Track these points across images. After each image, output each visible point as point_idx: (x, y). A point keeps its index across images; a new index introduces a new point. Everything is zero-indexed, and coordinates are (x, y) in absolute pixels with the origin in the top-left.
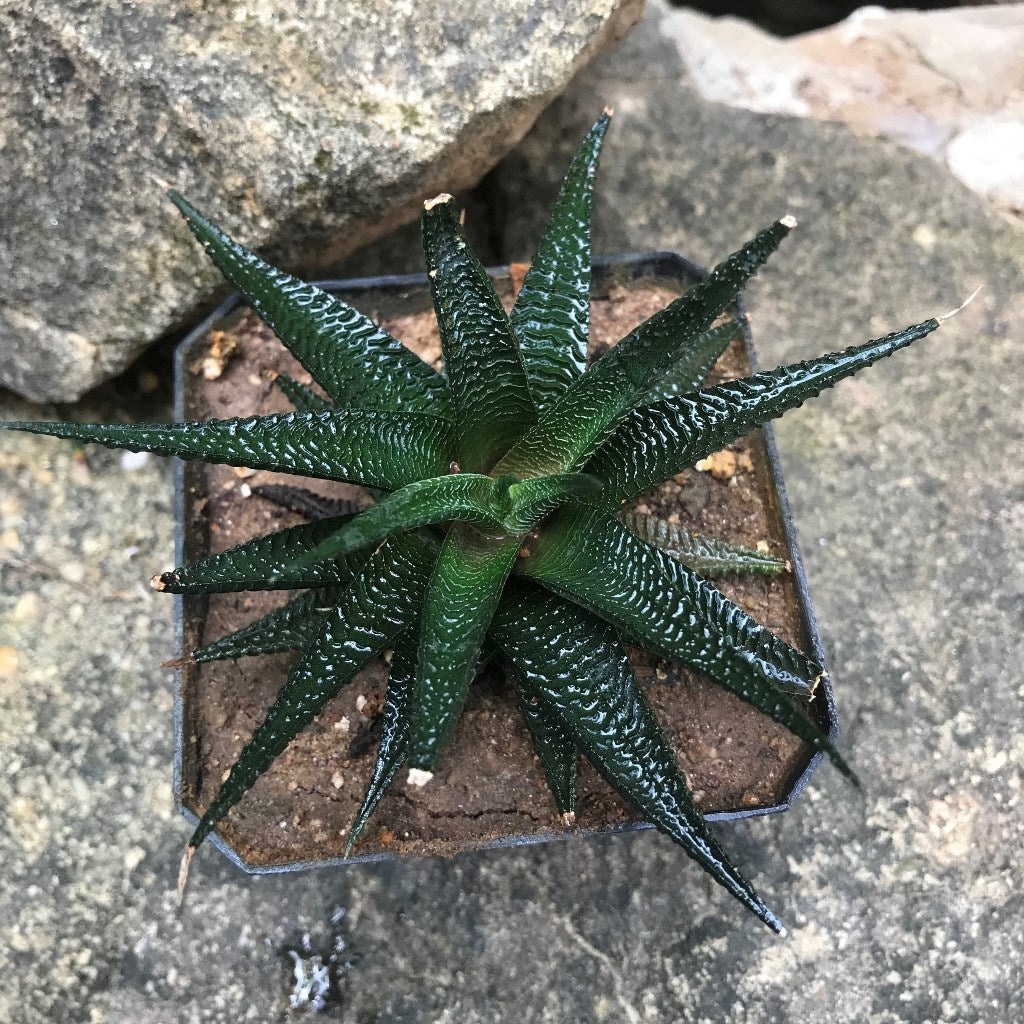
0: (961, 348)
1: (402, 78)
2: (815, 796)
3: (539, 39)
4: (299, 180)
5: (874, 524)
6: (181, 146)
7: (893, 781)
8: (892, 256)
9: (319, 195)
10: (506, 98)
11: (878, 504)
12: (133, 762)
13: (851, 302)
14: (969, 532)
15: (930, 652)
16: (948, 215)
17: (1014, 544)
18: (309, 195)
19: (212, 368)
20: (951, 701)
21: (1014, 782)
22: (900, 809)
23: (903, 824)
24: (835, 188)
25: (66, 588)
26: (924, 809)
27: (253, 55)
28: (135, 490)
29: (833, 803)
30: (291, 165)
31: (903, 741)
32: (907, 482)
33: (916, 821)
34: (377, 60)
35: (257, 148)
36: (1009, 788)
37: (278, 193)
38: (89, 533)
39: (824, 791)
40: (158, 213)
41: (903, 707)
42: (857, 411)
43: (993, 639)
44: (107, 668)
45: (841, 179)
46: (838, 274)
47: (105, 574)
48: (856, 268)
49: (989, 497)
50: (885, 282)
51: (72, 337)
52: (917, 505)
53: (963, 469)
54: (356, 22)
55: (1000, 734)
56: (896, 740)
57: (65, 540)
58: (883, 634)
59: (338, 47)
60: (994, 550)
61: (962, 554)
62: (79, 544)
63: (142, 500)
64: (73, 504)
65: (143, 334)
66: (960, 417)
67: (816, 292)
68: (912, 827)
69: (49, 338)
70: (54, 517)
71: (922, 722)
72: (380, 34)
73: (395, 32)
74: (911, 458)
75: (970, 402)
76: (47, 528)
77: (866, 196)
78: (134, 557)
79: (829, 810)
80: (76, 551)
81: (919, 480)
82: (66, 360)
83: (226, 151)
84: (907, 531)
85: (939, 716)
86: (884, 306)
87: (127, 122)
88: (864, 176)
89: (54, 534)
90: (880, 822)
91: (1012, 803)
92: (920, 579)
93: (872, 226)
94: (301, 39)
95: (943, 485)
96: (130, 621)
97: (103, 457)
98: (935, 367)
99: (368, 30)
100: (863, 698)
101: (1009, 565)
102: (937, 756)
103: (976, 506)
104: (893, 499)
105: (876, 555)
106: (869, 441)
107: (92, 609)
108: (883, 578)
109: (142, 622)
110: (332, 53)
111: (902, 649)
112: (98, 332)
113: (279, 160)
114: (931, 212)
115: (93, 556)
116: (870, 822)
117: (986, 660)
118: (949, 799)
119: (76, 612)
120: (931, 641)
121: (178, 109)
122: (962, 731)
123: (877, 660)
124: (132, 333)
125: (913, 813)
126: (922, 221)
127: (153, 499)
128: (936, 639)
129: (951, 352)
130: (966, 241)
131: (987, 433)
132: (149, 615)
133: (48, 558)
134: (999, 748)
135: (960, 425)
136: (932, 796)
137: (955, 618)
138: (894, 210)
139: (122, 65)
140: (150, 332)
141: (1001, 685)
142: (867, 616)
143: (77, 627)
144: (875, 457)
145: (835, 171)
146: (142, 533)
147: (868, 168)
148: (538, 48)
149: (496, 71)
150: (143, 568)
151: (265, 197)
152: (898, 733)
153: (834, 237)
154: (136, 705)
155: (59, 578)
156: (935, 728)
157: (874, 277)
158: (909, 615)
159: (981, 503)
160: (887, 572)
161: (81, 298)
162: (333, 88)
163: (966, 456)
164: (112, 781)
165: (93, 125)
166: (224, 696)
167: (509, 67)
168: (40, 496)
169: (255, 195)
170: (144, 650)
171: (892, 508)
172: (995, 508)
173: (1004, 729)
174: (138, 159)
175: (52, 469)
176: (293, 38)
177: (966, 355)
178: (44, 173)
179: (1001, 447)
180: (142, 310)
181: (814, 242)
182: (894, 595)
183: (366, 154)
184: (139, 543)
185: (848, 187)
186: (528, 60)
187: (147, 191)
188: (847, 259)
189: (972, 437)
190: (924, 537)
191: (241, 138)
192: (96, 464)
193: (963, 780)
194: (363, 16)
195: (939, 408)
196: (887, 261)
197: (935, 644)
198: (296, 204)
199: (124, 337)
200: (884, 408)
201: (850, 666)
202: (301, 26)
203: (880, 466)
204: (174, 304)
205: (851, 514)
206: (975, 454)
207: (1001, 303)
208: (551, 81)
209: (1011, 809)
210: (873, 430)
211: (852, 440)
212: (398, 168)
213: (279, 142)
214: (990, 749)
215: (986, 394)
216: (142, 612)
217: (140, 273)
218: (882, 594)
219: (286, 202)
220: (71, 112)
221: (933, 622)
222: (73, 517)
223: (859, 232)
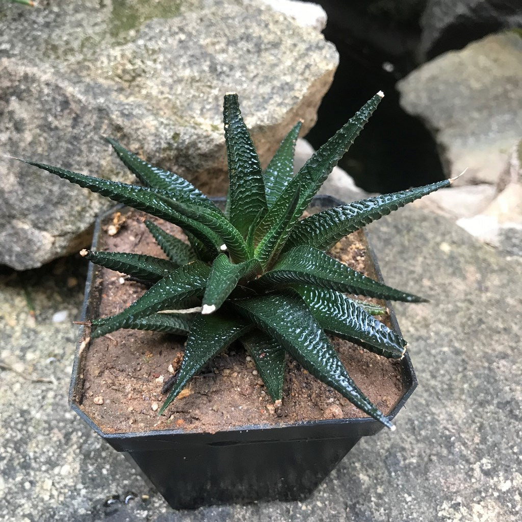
0: (466, 295)
1: (212, 116)
2: (409, 499)
3: (272, 104)
4: (164, 145)
5: (431, 368)
6: (112, 134)
7: (451, 492)
8: (430, 254)
9: (172, 153)
10: (256, 124)
11: (432, 359)
12: (33, 469)
13: (412, 272)
14: (479, 372)
15: (464, 428)
16: (455, 239)
17: (502, 378)
18: (168, 152)
19: (112, 230)
20: (477, 453)
21: (517, 497)
22: (456, 507)
23: (458, 516)
24: (402, 225)
25: (14, 374)
26: (470, 508)
27: (148, 103)
28: (57, 331)
29: (419, 503)
30: (161, 138)
31: (454, 472)
32: (446, 349)
33: (465, 514)
34: (202, 110)
35: (147, 130)
36: (514, 500)
37: (154, 149)
38: (31, 350)
39: (413, 496)
40: (97, 164)
41: (453, 454)
42: (418, 318)
43: (496, 423)
44: (28, 417)
45: (404, 221)
46: (405, 260)
47: (35, 369)
48: (414, 258)
49: (487, 357)
50: (428, 265)
51: (44, 233)
52: (452, 359)
53: (473, 345)
54: (194, 96)
55: (506, 471)
56: (450, 471)
57: (18, 352)
58: (439, 419)
59: (185, 104)
60: (492, 380)
61: (476, 383)
62: (24, 356)
63: (60, 336)
64: (25, 336)
65: (79, 228)
66: (469, 323)
67: (395, 268)
68: (463, 517)
69: (32, 233)
70: (13, 341)
71: (464, 462)
72: (204, 100)
73: (210, 100)
74: (446, 339)
75: (473, 317)
76: (9, 347)
77: (416, 229)
78: (51, 362)
79: (417, 507)
80: (22, 358)
81: (452, 349)
82: (39, 244)
83: (133, 132)
84: (447, 371)
85: (472, 460)
86: (428, 274)
87: (89, 125)
88: (415, 221)
89: (12, 350)
90: (445, 514)
91: (517, 509)
92: (456, 395)
93: (420, 242)
94: (170, 100)
95: (464, 352)
96: (44, 394)
97: (44, 316)
98: (455, 302)
99: (199, 99)
100: (431, 450)
101: (501, 387)
102: (473, 480)
103: (481, 361)
104: (439, 356)
105: (433, 382)
106: (425, 331)
107: (25, 386)
108: (437, 394)
109: (51, 394)
110: (182, 106)
111: (450, 426)
112: (57, 230)
113: (156, 135)
114: (448, 237)
115: (31, 361)
116: (440, 514)
117: (494, 433)
118: (482, 503)
119: (17, 387)
120: (464, 424)
121: (114, 117)
122: (485, 468)
123: (437, 431)
124: (74, 228)
125: (463, 510)
126: (443, 241)
127: (66, 336)
128: (467, 422)
129: (463, 297)
130: (465, 250)
131: (483, 330)
132: (55, 391)
133: (7, 361)
134: (506, 479)
135: (469, 327)
136: (473, 501)
137: (476, 413)
138: (430, 235)
139: (92, 101)
140: (83, 226)
141: (504, 446)
142: (430, 410)
143: (16, 395)
144: (429, 338)
145: (402, 218)
146: (58, 351)
147: (417, 217)
148: (271, 107)
149: (253, 115)
150: (55, 368)
151: (148, 151)
152: (451, 468)
153: (403, 245)
154: (40, 438)
155: (10, 369)
156: (471, 466)
157: (422, 262)
158: (452, 411)
159: (483, 360)
160: (439, 391)
161: (52, 211)
162: (181, 117)
163: (474, 340)
164: (19, 479)
165: (73, 127)
166: (100, 361)
167: (259, 114)
168: (8, 332)
169: (143, 152)
170: (49, 409)
171: (439, 360)
172: (491, 362)
173: (508, 469)
174: (92, 140)
175: (18, 319)
176: (166, 101)
177: (469, 297)
178: (46, 151)
179: (490, 336)
180: (80, 215)
181: (393, 246)
182: (443, 401)
183: (195, 137)
184: (55, 356)
185: (408, 225)
186: (267, 112)
187: (94, 154)
188: (409, 254)
189: (475, 332)
190: (456, 375)
191: (140, 126)
192: (40, 319)
193: (489, 494)
194: (197, 94)
195: (458, 319)
196: (428, 256)
197: (467, 425)
198: (162, 156)
199: (70, 230)
200: (432, 317)
201: (423, 433)
202: (170, 97)
203: (432, 341)
204: (97, 211)
205: (419, 363)
206: (479, 339)
207: (484, 277)
208: (276, 120)
209: (517, 513)
210: (427, 326)
211: (417, 330)
212: (208, 146)
213: (157, 129)
214: (501, 478)
215: (481, 314)
216: (51, 389)
217: (83, 195)
218: (438, 401)
219: (157, 154)
220: (64, 123)
221: (464, 415)
222: (23, 342)
223: (414, 244)
